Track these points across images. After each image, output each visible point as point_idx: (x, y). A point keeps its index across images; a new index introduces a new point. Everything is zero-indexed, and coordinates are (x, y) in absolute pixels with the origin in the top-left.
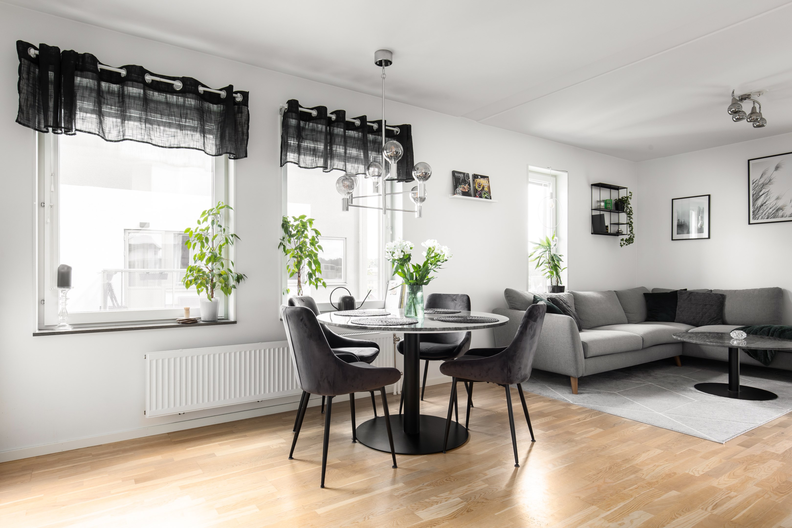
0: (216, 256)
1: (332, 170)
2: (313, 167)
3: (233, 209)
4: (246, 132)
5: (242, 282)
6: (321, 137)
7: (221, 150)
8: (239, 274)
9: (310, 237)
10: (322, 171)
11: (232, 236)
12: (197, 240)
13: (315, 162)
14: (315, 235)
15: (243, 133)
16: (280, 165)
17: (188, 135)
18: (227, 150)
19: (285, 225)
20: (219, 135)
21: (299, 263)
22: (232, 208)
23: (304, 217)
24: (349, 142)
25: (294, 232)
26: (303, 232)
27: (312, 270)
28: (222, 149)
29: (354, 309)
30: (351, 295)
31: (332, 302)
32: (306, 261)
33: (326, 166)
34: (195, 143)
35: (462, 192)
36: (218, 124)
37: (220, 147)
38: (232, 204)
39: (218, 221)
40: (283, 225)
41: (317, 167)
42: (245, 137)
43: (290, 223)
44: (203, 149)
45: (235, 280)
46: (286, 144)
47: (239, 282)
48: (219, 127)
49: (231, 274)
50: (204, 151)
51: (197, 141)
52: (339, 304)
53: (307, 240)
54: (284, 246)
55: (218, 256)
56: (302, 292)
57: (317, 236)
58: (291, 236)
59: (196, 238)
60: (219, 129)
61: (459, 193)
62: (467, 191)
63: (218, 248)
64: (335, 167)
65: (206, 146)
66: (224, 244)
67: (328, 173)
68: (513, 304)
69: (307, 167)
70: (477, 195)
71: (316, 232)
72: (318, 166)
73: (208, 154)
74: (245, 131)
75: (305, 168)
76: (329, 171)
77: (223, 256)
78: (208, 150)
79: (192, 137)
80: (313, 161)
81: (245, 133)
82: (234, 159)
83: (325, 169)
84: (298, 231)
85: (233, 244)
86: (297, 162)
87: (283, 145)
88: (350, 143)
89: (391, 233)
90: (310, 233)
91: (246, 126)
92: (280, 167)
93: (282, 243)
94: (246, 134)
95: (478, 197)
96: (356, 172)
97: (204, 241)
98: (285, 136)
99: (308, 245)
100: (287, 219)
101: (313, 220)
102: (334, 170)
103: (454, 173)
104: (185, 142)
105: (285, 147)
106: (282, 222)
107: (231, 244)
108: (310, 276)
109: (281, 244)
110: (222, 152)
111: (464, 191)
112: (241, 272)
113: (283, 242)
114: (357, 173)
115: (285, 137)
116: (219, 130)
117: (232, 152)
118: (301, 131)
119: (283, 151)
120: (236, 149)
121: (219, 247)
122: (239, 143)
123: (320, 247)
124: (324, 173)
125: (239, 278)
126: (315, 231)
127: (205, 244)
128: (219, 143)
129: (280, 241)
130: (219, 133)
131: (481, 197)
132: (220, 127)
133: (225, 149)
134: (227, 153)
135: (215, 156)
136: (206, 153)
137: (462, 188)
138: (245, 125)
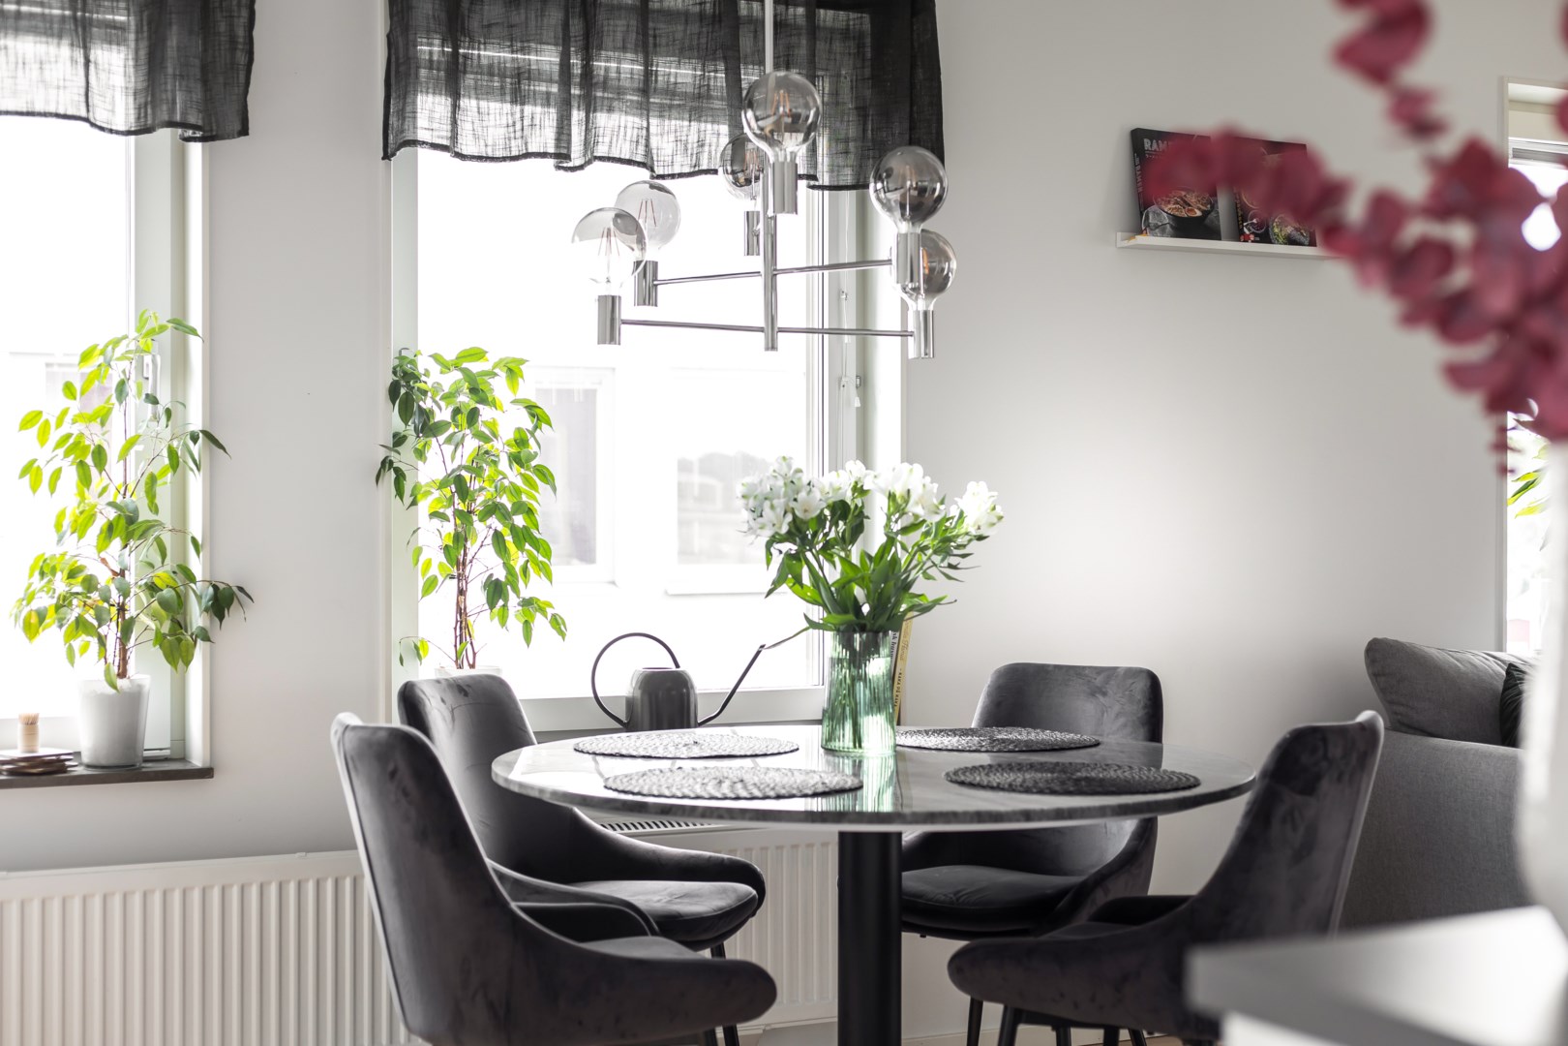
0: (131, 520)
1: (589, 162)
2: (513, 154)
3: (200, 332)
4: (245, 37)
5: (233, 616)
6: (541, 34)
7: (149, 111)
8: (221, 586)
9: (507, 433)
10: (554, 169)
11: (195, 438)
12: (66, 455)
13: (519, 134)
14: (527, 423)
15: (233, 40)
16: (381, 154)
17: (27, 67)
18: (172, 110)
19: (403, 390)
20: (143, 53)
21: (460, 539)
22: (194, 332)
23: (478, 354)
24: (664, 41)
25: (443, 415)
26: (473, 415)
27: (506, 566)
28: (153, 108)
29: (689, 727)
30: (677, 666)
31: (599, 695)
32: (482, 530)
33: (564, 151)
34: (53, 92)
35: (1175, 218)
36: (141, 12)
37: (147, 96)
38: (196, 318)
39: (147, 378)
40: (393, 391)
41: (527, 155)
42: (241, 58)
43: (423, 378)
44: (83, 114)
45: (206, 610)
46: (402, 69)
47: (221, 617)
48: (145, 23)
49: (192, 585)
50: (86, 120)
51: (58, 88)
52: (630, 703)
53: (497, 446)
54: (398, 471)
55: (145, 515)
56: (475, 654)
57: (536, 427)
58: (428, 428)
59: (61, 452)
60: (145, 28)
61: (1157, 227)
62: (1199, 213)
63: (142, 486)
64: (601, 151)
65: (95, 99)
66: (164, 473)
67: (578, 172)
68: (1401, 709)
69: (490, 155)
70: (1246, 230)
71: (532, 409)
72: (530, 151)
73: (102, 129)
74: (241, 32)
75: (480, 158)
76: (581, 167)
77: (165, 516)
78: (100, 116)
79: (42, 73)
80: (511, 129)
81: (241, 40)
82: (202, 139)
83: (561, 162)
84: (457, 411)
85: (199, 469)
86: (445, 142)
87: (393, 73)
88: (667, 45)
89: (857, 403)
90: (506, 419)
91: (245, 13)
92: (383, 159)
93: (391, 463)
94: (245, 43)
95: (1252, 237)
96: (694, 162)
97: (89, 460)
98: (400, 39)
99: (504, 464)
100: (413, 362)
101: (523, 362)
102: (597, 163)
103: (1138, 137)
104: (15, 93)
105: (400, 80)
106: (390, 378)
107: (192, 470)
108: (496, 591)
109: (387, 464)
110: (154, 119)
111: (1184, 214)
112: (228, 578)
113: (394, 456)
114: (697, 169)
115: (401, 44)
116: (145, 34)
117: (192, 119)
118: (466, 13)
119: (393, 95)
120: (208, 106)
121: (146, 484)
122: (221, 80)
123: (544, 474)
124: (562, 172)
125: (221, 602)
126: (526, 407)
127: (94, 471)
128: (145, 84)
129: (382, 454)
130: (144, 44)
131: (1265, 237)
132: (149, 23)
133: (165, 107)
134: (171, 124)
135: (128, 133)
136: (93, 125)
137: (1177, 203)
138: (239, 11)
